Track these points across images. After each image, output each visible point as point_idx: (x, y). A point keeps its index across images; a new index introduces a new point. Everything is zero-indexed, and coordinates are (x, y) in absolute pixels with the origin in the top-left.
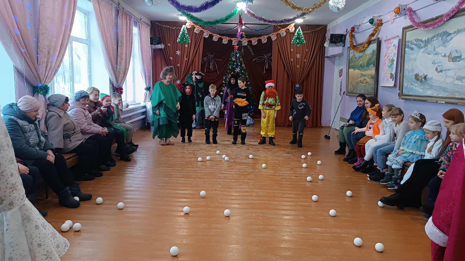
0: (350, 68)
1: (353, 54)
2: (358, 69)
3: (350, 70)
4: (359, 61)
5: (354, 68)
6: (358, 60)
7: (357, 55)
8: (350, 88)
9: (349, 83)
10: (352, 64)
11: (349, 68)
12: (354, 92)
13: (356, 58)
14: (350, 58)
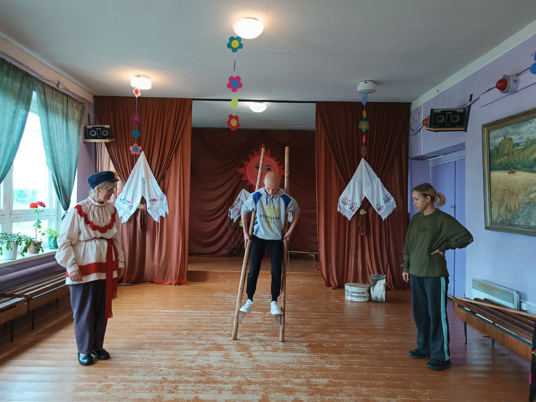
0: (495, 170)
1: (502, 138)
2: (525, 171)
3: (496, 175)
4: (527, 152)
5: (510, 168)
6: (525, 148)
7: (521, 138)
8: (499, 215)
9: (495, 204)
10: (502, 160)
11: (490, 170)
12: (516, 223)
13: (518, 145)
14: (492, 148)
